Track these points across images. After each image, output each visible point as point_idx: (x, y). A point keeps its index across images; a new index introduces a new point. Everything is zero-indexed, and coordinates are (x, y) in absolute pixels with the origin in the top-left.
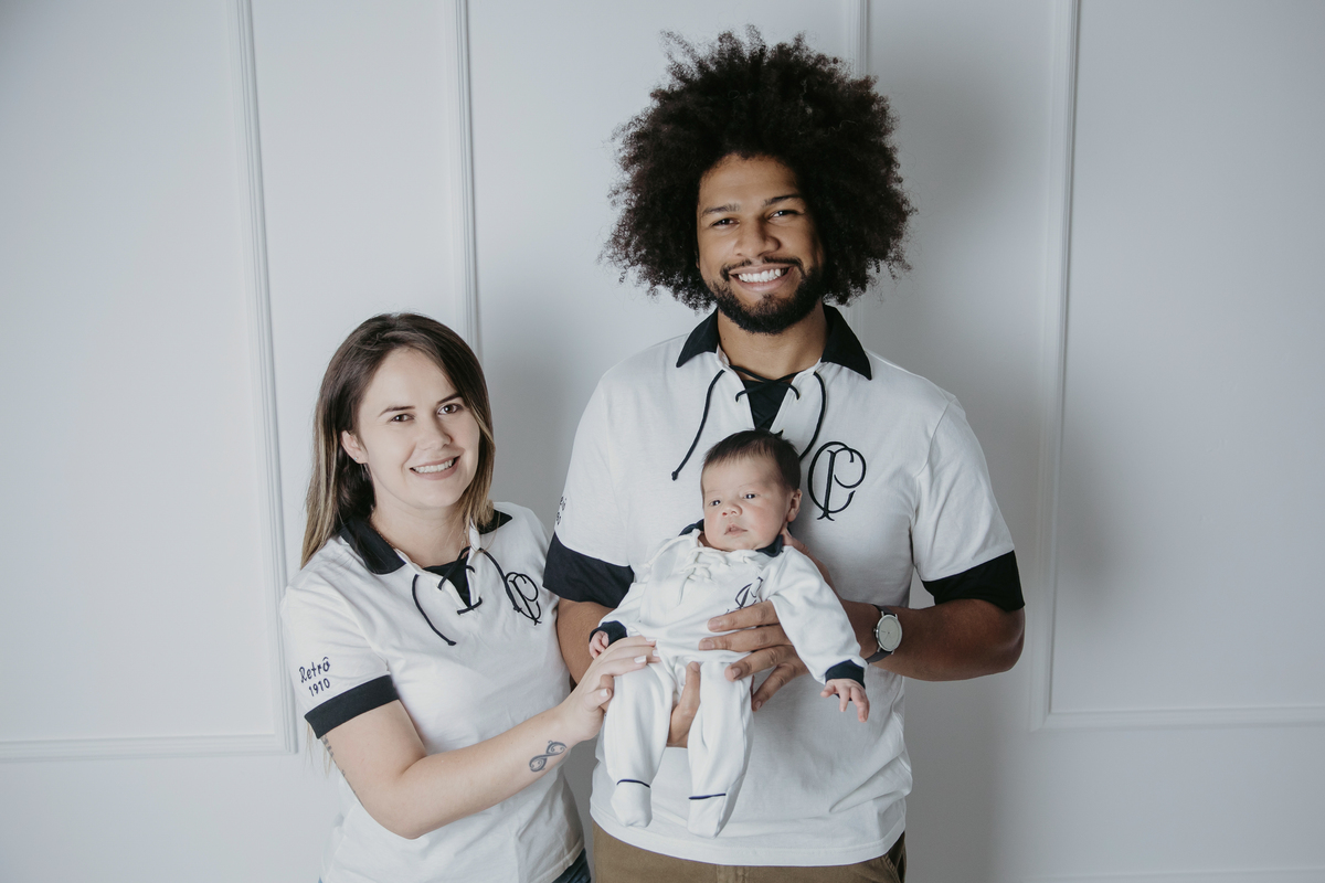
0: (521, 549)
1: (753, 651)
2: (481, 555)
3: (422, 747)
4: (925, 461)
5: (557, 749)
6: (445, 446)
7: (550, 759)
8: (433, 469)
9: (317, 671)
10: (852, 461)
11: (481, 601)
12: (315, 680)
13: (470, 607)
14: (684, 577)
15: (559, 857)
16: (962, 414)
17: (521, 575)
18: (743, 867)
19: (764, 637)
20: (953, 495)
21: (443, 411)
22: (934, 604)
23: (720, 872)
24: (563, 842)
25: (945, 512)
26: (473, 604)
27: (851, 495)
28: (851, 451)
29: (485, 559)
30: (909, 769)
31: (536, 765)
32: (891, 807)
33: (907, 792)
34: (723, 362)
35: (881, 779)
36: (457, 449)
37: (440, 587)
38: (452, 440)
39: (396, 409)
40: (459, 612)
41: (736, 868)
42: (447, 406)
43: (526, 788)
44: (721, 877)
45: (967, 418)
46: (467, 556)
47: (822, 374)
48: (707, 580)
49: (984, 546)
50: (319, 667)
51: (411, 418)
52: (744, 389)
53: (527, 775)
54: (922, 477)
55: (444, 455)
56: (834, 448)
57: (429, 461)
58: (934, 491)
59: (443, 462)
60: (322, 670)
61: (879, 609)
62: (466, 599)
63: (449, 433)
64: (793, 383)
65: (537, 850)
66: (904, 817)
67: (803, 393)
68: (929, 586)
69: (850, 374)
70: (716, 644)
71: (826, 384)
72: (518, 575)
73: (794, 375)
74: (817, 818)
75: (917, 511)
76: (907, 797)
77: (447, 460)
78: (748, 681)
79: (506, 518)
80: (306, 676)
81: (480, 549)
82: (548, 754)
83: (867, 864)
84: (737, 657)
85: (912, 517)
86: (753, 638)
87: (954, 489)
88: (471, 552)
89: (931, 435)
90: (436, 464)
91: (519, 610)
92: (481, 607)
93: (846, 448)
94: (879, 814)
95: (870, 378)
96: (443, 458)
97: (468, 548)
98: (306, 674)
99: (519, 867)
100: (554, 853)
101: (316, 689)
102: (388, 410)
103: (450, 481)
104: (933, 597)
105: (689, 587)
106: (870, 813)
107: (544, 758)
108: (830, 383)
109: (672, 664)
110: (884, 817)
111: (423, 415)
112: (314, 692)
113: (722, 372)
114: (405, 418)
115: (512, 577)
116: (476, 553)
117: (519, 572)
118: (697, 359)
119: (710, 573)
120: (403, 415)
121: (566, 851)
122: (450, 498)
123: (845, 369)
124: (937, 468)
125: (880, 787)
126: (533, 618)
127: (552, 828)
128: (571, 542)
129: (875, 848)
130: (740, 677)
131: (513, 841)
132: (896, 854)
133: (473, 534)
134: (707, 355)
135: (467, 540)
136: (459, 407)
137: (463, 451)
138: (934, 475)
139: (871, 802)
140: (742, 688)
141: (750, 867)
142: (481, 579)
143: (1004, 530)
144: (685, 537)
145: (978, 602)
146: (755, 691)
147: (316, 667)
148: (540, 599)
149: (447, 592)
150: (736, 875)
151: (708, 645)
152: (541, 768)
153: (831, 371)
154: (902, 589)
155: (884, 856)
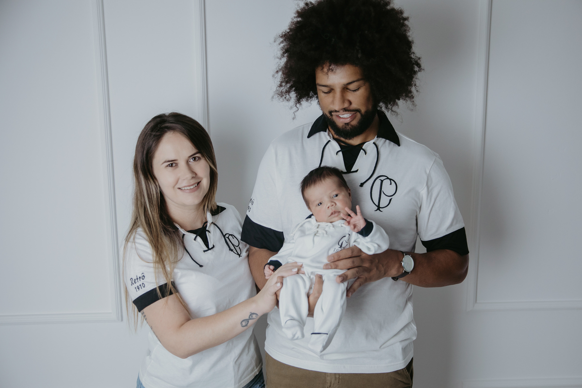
0: (231, 222)
1: (349, 269)
2: (213, 225)
3: (189, 315)
4: (425, 185)
5: (254, 316)
6: (193, 178)
7: (250, 321)
8: (188, 188)
9: (139, 280)
10: (391, 184)
11: (214, 247)
12: (138, 284)
13: (209, 249)
14: (314, 234)
15: (252, 370)
16: (442, 162)
17: (231, 235)
18: (339, 374)
19: (353, 262)
20: (437, 201)
21: (192, 160)
22: (426, 252)
23: (328, 376)
24: (254, 363)
25: (434, 209)
26: (210, 248)
27: (390, 200)
28: (390, 179)
29: (215, 227)
30: (415, 328)
31: (244, 324)
32: (407, 346)
33: (414, 338)
34: (330, 136)
35: (403, 332)
36: (199, 178)
37: (195, 239)
38: (196, 174)
39: (169, 161)
40: (204, 251)
41: (335, 374)
42: (193, 158)
43: (238, 336)
44: (328, 378)
45: (444, 164)
46: (207, 225)
47: (377, 143)
48: (325, 235)
49: (451, 225)
50: (140, 278)
51: (177, 165)
52: (340, 149)
53: (240, 328)
54: (423, 192)
55: (193, 181)
56: (382, 178)
57: (186, 185)
58: (429, 199)
59: (193, 185)
60: (141, 279)
61: (403, 253)
62: (207, 245)
63: (194, 171)
64: (363, 147)
65: (242, 368)
66: (413, 350)
67: (368, 152)
68: (424, 243)
69: (389, 143)
70: (331, 266)
71: (379, 148)
72: (230, 235)
73: (363, 143)
74: (374, 351)
75: (420, 208)
76: (414, 342)
77: (195, 184)
78: (346, 284)
79: (223, 209)
80: (133, 282)
81: (212, 223)
82: (250, 319)
83: (397, 372)
84: (341, 272)
85: (418, 210)
86: (348, 263)
87: (438, 198)
88: (208, 224)
89: (428, 172)
90: (189, 186)
91: (232, 250)
92: (214, 249)
93: (388, 178)
94: (402, 349)
95: (399, 145)
96: (193, 183)
97: (206, 222)
98: (133, 281)
99: (235, 376)
100: (250, 369)
101: (138, 288)
102: (165, 162)
103: (196, 193)
104: (426, 249)
105: (316, 239)
106: (398, 348)
107: (247, 321)
108: (381, 147)
109: (310, 275)
110: (405, 350)
111: (182, 164)
112: (138, 290)
113: (329, 141)
114: (174, 165)
115: (227, 236)
116: (210, 224)
117: (230, 234)
118: (317, 134)
119: (326, 232)
120: (172, 164)
121: (255, 368)
122: (197, 201)
123: (388, 141)
124: (430, 188)
125: (402, 336)
126: (238, 254)
127: (249, 357)
128: (256, 219)
129: (400, 365)
130: (343, 281)
131: (232, 364)
132: (409, 367)
133: (209, 215)
134: (322, 133)
135: (206, 219)
136: (199, 158)
137: (202, 179)
138: (429, 192)
139: (399, 343)
140: (343, 287)
141: (342, 374)
142: (213, 236)
143: (460, 217)
144: (309, 219)
145: (447, 250)
146: (348, 288)
147: (138, 278)
148: (240, 246)
149: (198, 242)
150: (336, 378)
151: (327, 267)
152: (246, 325)
153: (381, 142)
154: (413, 244)
155: (404, 368)
